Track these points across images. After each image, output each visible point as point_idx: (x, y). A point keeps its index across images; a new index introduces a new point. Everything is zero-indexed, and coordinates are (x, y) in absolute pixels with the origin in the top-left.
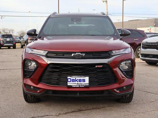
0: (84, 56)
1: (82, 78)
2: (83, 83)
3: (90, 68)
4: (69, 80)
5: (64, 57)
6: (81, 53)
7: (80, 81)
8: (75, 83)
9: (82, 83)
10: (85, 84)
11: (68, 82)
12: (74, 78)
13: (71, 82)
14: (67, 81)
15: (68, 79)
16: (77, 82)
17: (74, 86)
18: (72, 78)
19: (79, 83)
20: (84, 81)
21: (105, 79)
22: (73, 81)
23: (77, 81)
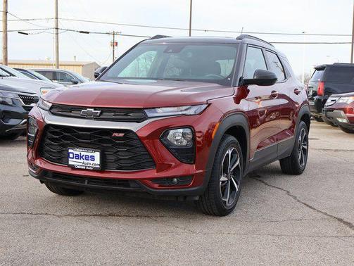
0: (98, 114)
1: (90, 154)
2: (92, 162)
3: (104, 137)
4: (71, 155)
5: (72, 114)
6: (95, 108)
7: (87, 158)
8: (79, 161)
9: (90, 162)
10: (95, 164)
11: (70, 159)
12: (78, 153)
13: (74, 160)
14: (69, 157)
15: (69, 154)
16: (82, 161)
17: (79, 167)
18: (75, 153)
19: (86, 161)
20: (93, 158)
21: (128, 159)
22: (77, 157)
23: (82, 157)
